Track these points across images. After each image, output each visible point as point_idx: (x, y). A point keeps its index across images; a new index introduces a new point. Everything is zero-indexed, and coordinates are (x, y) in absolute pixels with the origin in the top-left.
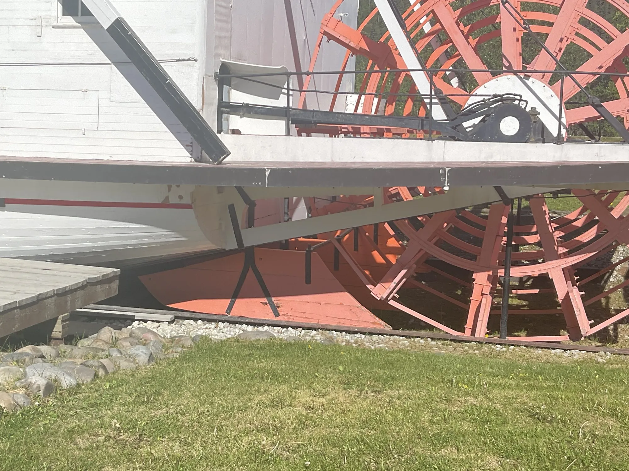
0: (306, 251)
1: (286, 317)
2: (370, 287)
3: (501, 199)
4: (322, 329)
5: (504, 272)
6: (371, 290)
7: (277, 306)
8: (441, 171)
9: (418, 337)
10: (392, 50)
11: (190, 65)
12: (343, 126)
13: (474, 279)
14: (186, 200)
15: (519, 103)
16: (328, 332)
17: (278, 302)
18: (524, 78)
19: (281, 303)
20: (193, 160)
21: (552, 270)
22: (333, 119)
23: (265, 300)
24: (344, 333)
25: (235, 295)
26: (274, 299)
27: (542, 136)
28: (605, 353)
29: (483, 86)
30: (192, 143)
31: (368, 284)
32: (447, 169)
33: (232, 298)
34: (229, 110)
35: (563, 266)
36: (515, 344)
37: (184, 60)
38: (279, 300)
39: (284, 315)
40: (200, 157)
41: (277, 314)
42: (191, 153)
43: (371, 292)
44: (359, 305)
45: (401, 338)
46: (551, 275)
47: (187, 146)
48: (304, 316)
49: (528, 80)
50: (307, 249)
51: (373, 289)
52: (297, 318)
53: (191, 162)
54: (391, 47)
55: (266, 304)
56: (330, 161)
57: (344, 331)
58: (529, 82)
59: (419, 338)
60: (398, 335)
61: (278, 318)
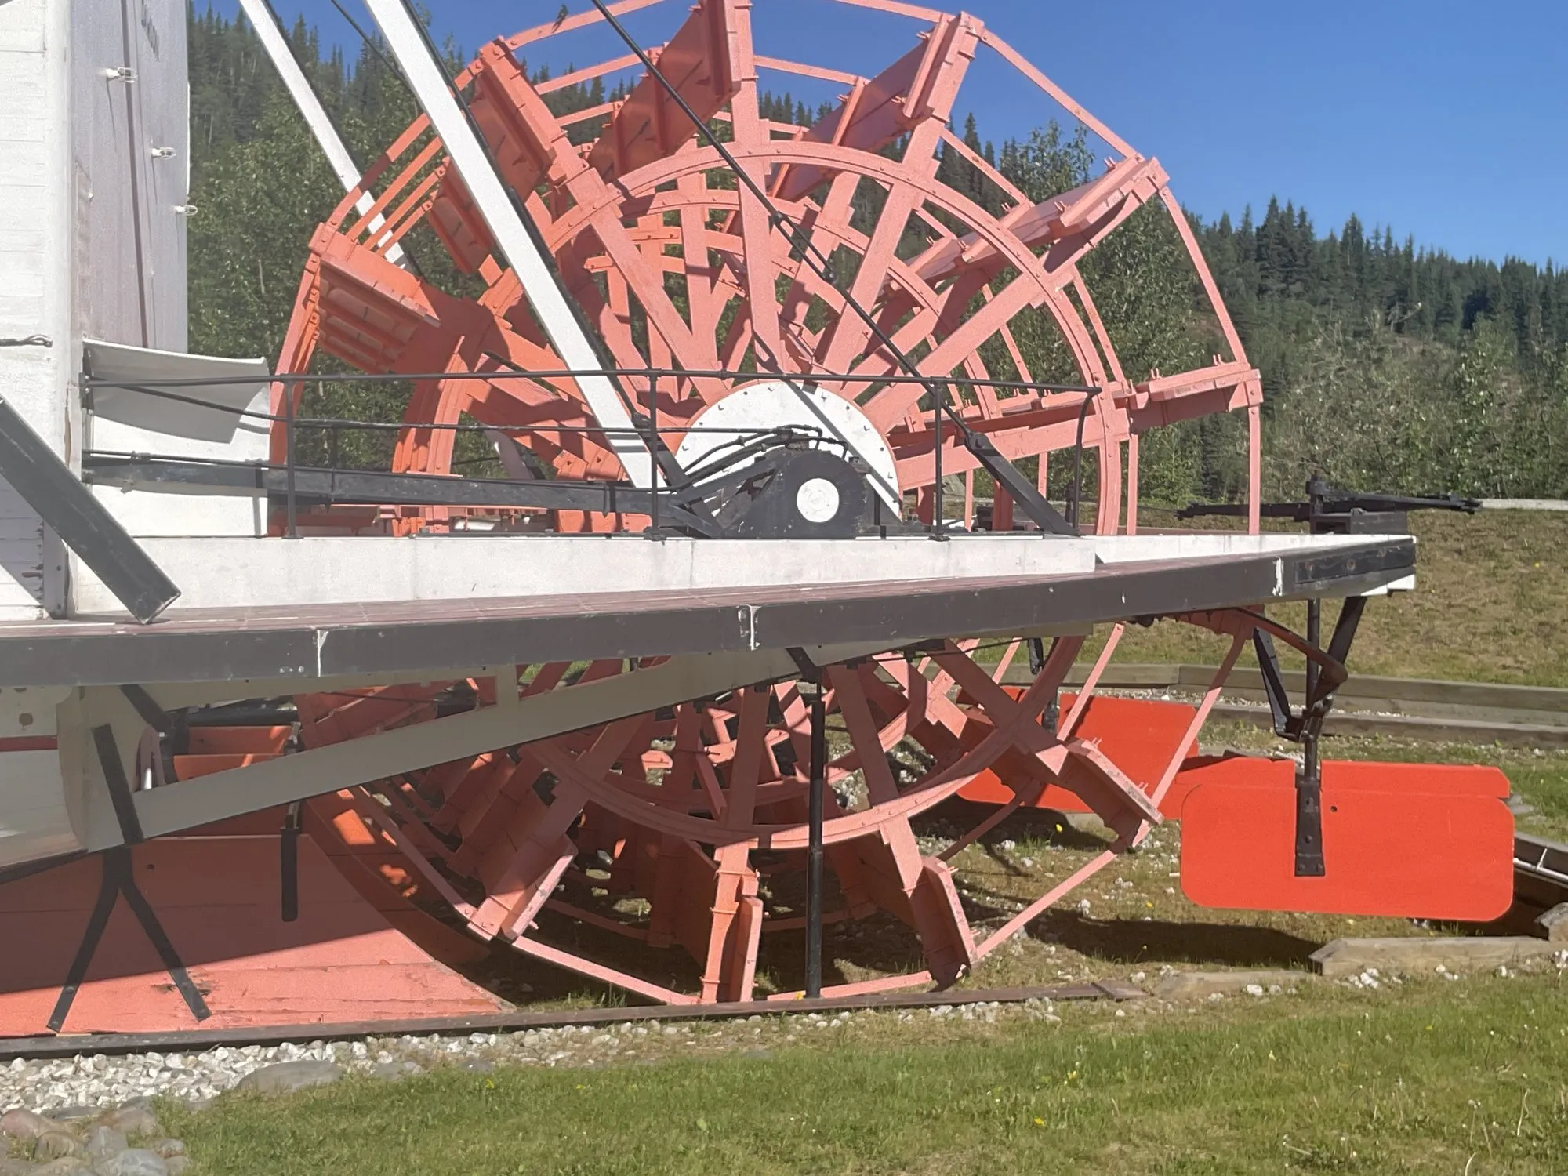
0: (282, 832)
1: (228, 1018)
2: (464, 909)
3: (798, 670)
4: (376, 1035)
5: (807, 836)
6: (468, 917)
7: (203, 991)
8: (739, 613)
9: (625, 1021)
10: (496, 318)
11: (30, 358)
12: (383, 507)
13: (719, 864)
14: (39, 728)
15: (818, 444)
16: (395, 1040)
17: (205, 979)
18: (804, 389)
19: (214, 982)
20: (46, 614)
21: (886, 824)
22: (387, 490)
23: (166, 978)
24: (436, 1037)
25: (76, 975)
26: (192, 972)
27: (877, 522)
28: (1040, 999)
29: (715, 407)
30: (40, 567)
31: (459, 903)
32: (753, 610)
33: (66, 985)
34: (91, 472)
35: (910, 814)
36: (852, 1006)
37: (12, 343)
38: (206, 975)
39: (224, 1012)
40: (63, 605)
41: (201, 1012)
42: (39, 594)
43: (468, 921)
44: (431, 960)
45: (585, 1029)
46: (887, 835)
47: (27, 575)
48: (281, 1006)
49: (813, 392)
50: (284, 828)
51: (473, 915)
52: (261, 1016)
53: (40, 619)
54: (494, 312)
55: (169, 987)
56: (410, 598)
57: (435, 1032)
58: (815, 398)
59: (629, 1024)
60: (573, 1024)
61: (206, 1024)
